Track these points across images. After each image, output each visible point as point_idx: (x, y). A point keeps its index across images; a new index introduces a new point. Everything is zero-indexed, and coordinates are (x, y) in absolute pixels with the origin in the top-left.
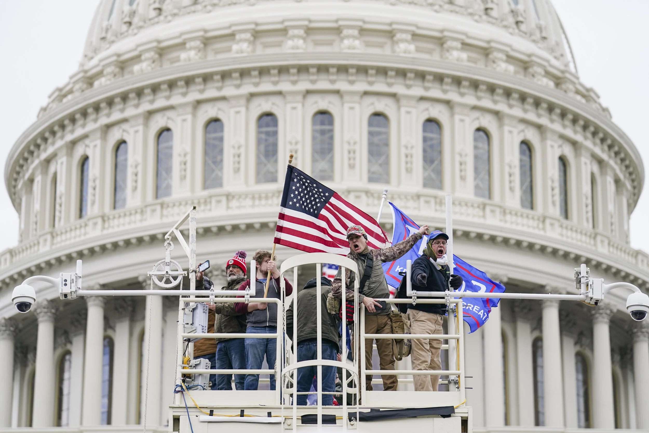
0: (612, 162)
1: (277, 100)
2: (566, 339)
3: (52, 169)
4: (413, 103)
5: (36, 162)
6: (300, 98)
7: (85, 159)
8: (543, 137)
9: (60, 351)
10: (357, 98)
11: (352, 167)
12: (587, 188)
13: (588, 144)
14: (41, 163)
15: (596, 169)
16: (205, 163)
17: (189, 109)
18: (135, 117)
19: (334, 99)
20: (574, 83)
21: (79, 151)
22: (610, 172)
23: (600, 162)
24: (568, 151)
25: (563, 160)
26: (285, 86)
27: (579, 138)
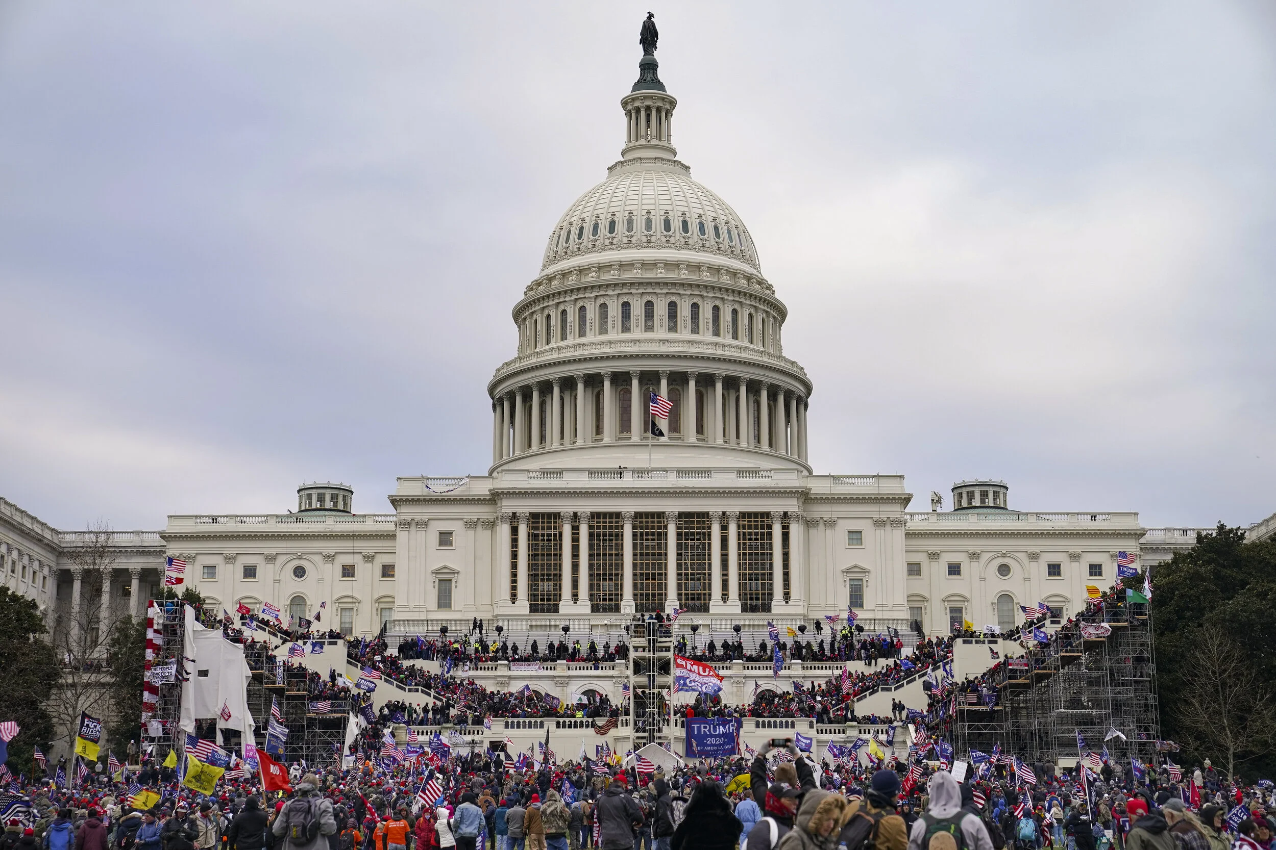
0: (772, 312)
1: (631, 297)
2: (750, 395)
3: (534, 317)
4: (687, 297)
5: (527, 313)
6: (639, 296)
7: (548, 316)
8: (742, 308)
9: (541, 399)
10: (663, 296)
11: (661, 326)
12: (760, 326)
13: (762, 307)
14: (529, 314)
15: (765, 316)
16: (600, 322)
17: (593, 299)
18: (570, 301)
19: (655, 297)
20: (755, 278)
21: (546, 312)
22: (771, 316)
23: (767, 312)
24: (752, 311)
25: (751, 315)
26: (633, 291)
27: (757, 305)
